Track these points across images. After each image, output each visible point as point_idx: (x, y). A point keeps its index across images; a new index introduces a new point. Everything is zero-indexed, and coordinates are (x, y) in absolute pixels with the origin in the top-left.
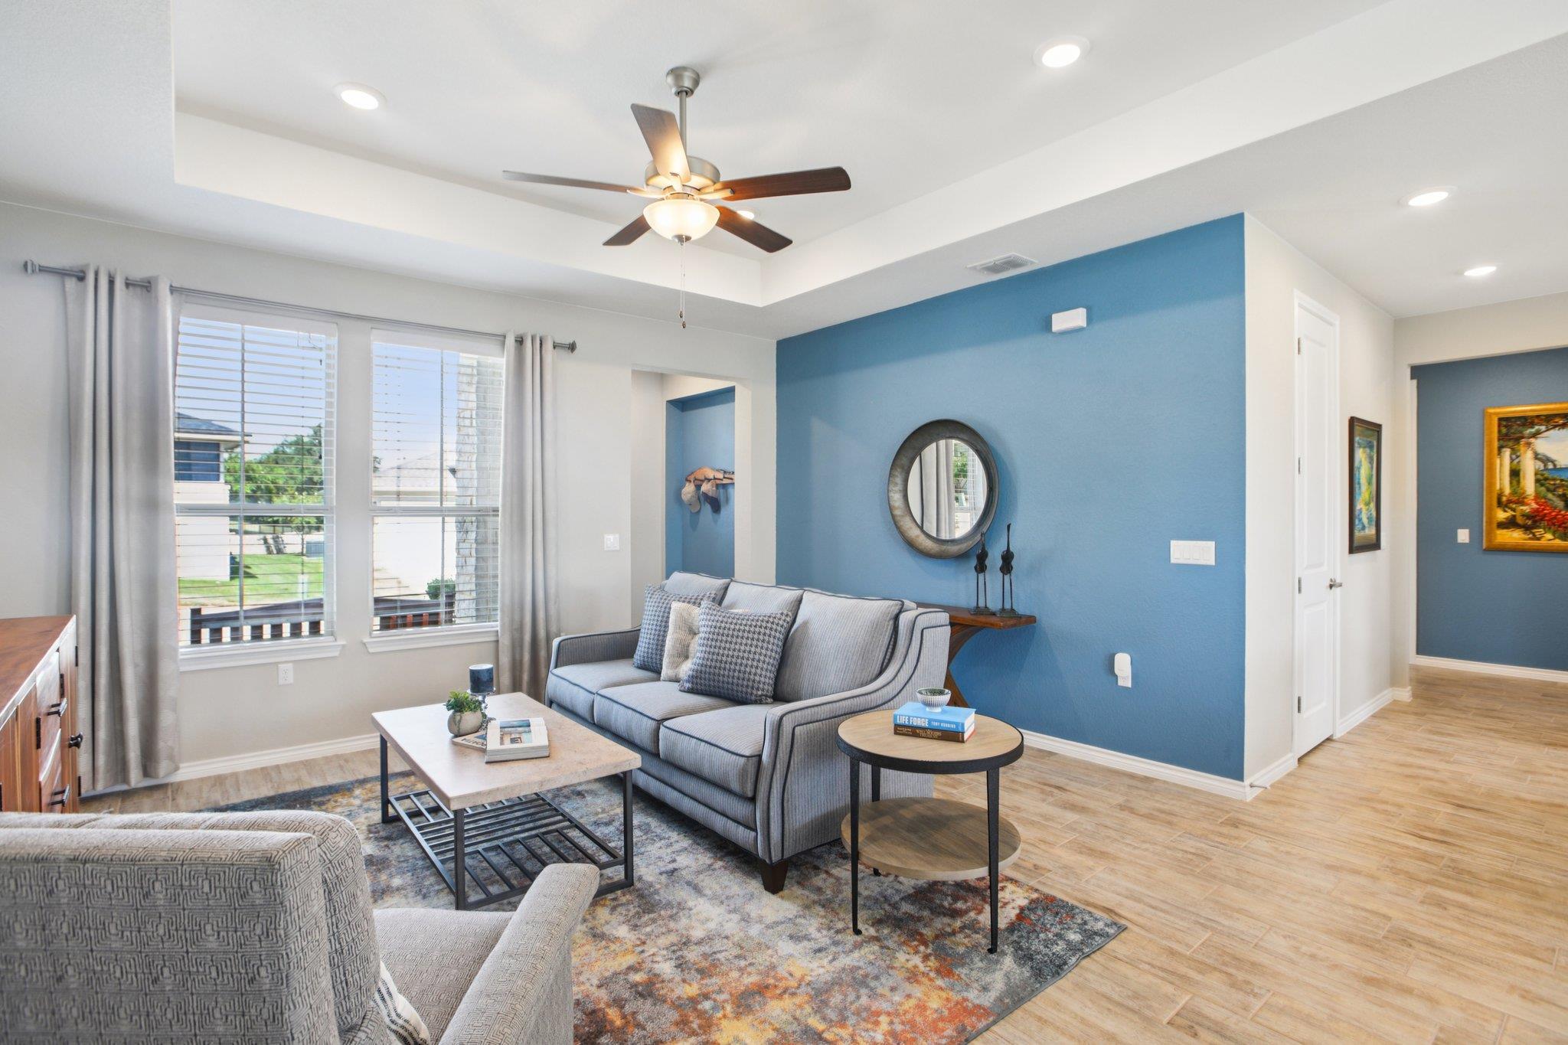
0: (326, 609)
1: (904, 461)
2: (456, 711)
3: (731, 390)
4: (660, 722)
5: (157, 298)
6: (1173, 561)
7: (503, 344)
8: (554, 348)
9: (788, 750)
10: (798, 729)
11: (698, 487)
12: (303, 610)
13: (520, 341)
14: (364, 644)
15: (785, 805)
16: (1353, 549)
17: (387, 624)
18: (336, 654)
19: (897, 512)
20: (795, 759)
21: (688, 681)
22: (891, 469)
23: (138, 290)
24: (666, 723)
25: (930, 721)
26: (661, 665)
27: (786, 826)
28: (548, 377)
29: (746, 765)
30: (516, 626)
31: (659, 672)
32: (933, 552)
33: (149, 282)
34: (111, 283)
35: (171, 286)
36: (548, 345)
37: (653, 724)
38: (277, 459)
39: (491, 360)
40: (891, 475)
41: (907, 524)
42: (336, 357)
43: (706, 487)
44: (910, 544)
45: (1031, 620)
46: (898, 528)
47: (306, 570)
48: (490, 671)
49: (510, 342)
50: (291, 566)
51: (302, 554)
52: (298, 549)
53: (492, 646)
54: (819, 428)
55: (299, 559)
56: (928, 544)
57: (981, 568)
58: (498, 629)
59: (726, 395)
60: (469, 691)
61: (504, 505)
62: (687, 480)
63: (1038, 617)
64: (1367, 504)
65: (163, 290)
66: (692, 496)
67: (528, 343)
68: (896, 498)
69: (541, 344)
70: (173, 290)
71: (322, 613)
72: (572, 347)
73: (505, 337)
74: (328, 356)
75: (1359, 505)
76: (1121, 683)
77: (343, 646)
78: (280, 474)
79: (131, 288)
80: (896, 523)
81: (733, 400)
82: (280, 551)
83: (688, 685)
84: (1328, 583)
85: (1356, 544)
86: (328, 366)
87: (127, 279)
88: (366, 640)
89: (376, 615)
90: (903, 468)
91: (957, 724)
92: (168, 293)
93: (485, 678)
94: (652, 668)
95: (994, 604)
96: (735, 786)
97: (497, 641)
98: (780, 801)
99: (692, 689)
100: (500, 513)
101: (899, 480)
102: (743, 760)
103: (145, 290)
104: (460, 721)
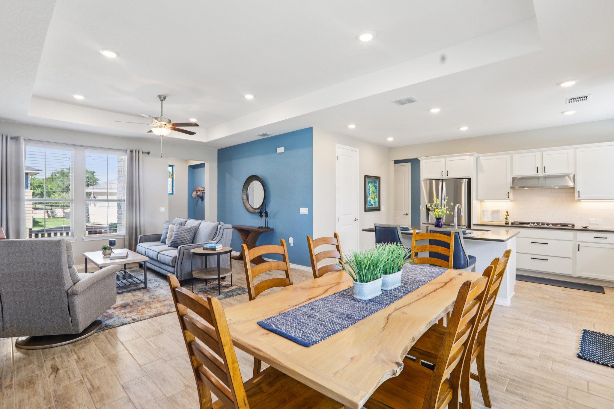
0: (71, 229)
1: (246, 186)
2: (104, 250)
3: (204, 164)
4: (159, 253)
5: (20, 142)
6: (300, 213)
7: (126, 152)
8: (143, 153)
9: (183, 255)
10: (185, 251)
11: (197, 193)
12: (64, 229)
13: (132, 152)
14: (83, 238)
15: (182, 267)
16: (366, 211)
17: (90, 233)
18: (74, 241)
19: (245, 201)
20: (184, 257)
21: (170, 244)
22: (243, 188)
23: (14, 140)
24: (160, 253)
25: (210, 246)
26: (166, 241)
27: (182, 272)
28: (141, 162)
29: (173, 259)
30: (131, 234)
31: (165, 243)
32: (252, 212)
33: (17, 138)
34: (7, 138)
35: (24, 139)
36: (141, 153)
37: (157, 253)
38: (52, 178)
39: (123, 157)
40: (243, 190)
41: (247, 204)
42: (74, 157)
43: (199, 193)
44: (247, 209)
45: (273, 229)
46: (245, 205)
47: (65, 223)
48: (115, 241)
49: (128, 152)
50: (58, 222)
51: (63, 218)
52: (62, 215)
53: (123, 240)
54: (228, 176)
55: (62, 219)
56: (251, 210)
57: (261, 216)
58: (125, 234)
59: (202, 166)
60: (109, 246)
61: (127, 199)
62: (194, 191)
63: (274, 229)
64: (374, 199)
65: (22, 140)
66: (195, 196)
67: (134, 152)
68: (245, 197)
69: (138, 153)
70: (24, 140)
71: (70, 230)
72: (149, 153)
73: (127, 150)
74: (72, 157)
75: (369, 199)
76: (291, 245)
77: (76, 239)
78: (54, 185)
79: (12, 139)
80: (244, 204)
81: (204, 167)
82: (54, 217)
83: (170, 245)
84: (354, 219)
85: (367, 209)
86: (72, 159)
87: (11, 137)
88: (83, 237)
89: (87, 231)
90: (246, 188)
91: (215, 247)
92: (23, 140)
93: (113, 242)
94: (164, 242)
95: (264, 226)
96: (171, 264)
97: (125, 238)
98: (180, 267)
99: (171, 246)
100: (125, 201)
101: (245, 192)
102: (172, 258)
103: (16, 140)
104: (105, 252)
